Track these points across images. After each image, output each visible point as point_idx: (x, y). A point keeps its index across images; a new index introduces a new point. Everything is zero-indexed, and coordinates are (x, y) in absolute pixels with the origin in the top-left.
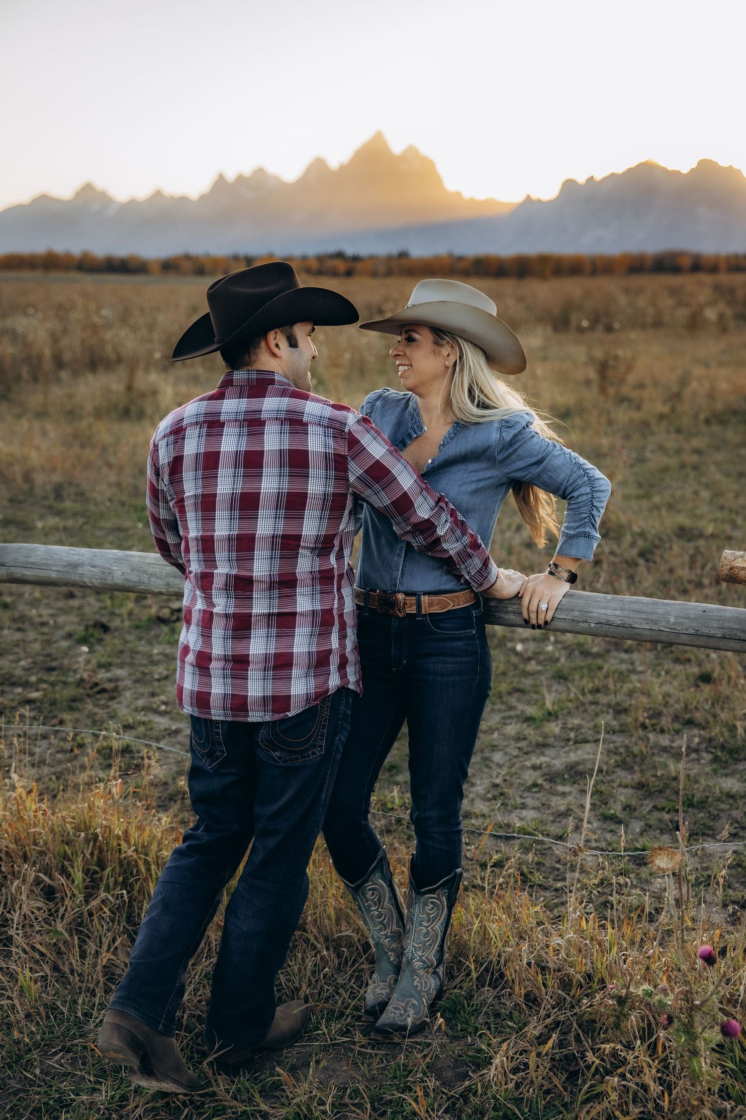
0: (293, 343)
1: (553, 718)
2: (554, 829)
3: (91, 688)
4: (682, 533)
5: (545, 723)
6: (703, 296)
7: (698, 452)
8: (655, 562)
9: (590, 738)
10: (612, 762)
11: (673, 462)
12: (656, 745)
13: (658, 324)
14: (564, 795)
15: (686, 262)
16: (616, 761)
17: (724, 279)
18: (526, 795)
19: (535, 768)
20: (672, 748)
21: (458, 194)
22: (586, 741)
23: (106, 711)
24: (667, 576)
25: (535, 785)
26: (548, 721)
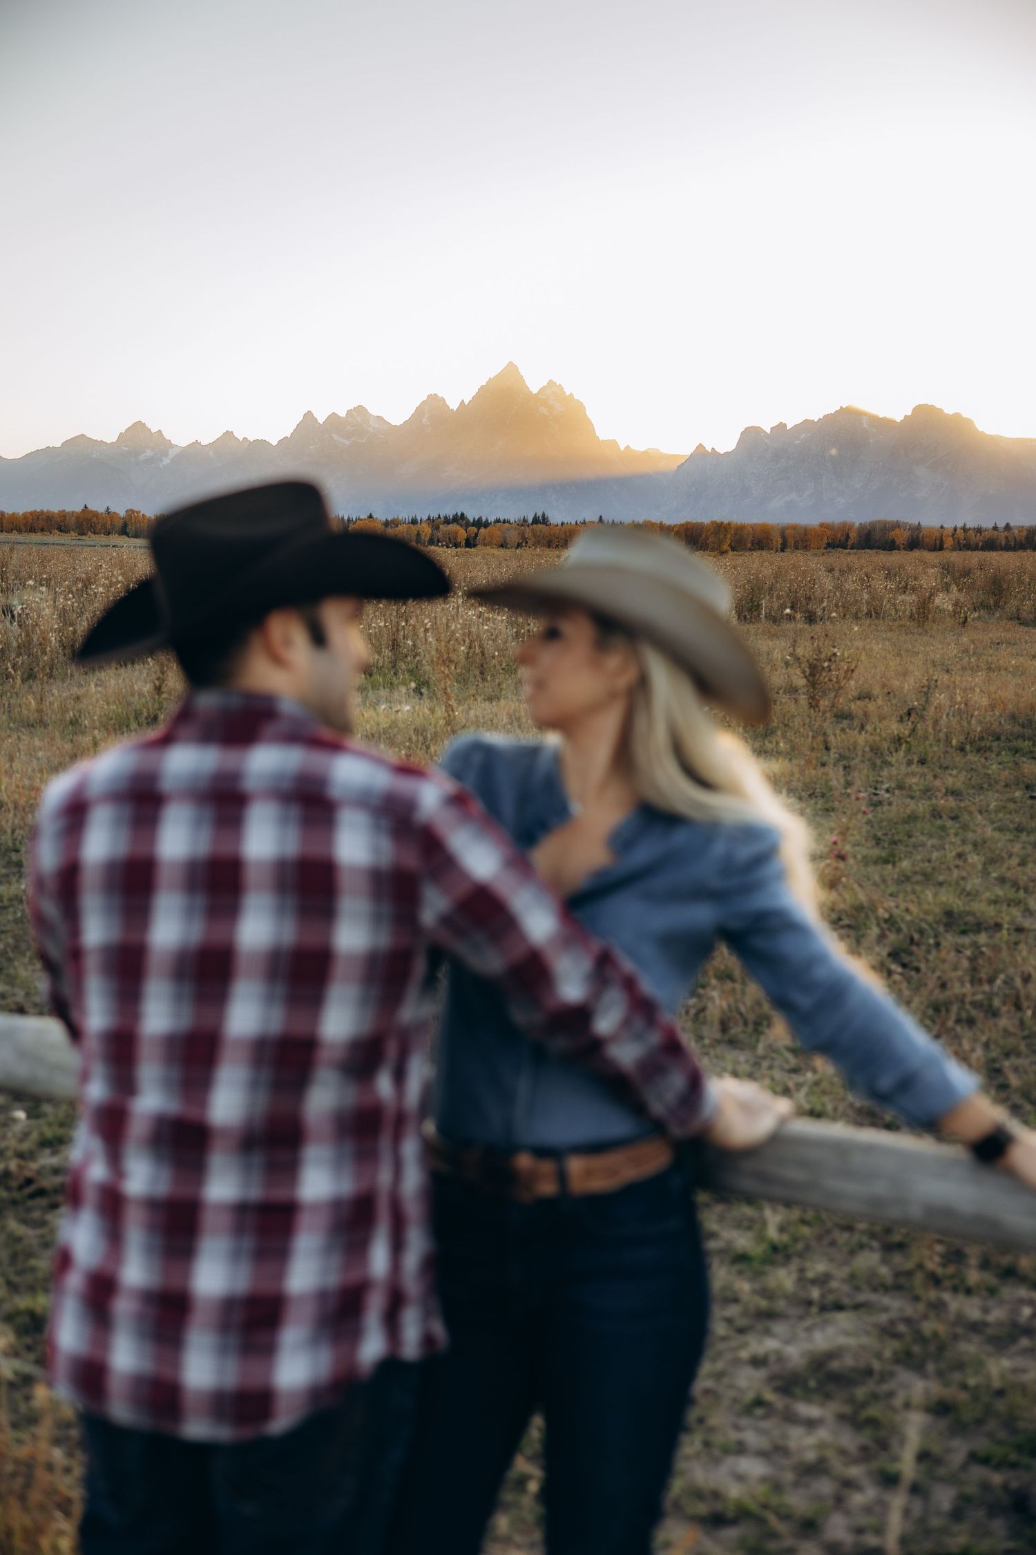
0: (319, 638)
1: (779, 1258)
2: (797, 1502)
3: (20, 1188)
4: (950, 919)
5: (768, 1268)
6: (930, 579)
7: (955, 793)
8: (918, 970)
9: (846, 1301)
10: (888, 1353)
11: (922, 807)
12: (960, 1320)
13: (874, 613)
14: (811, 1424)
15: (902, 537)
16: (895, 1353)
17: (955, 557)
18: (744, 1421)
19: (757, 1362)
20: (985, 1324)
21: (613, 443)
22: (839, 1307)
23: (39, 1232)
24: (938, 995)
25: (759, 1402)
26: (773, 1263)
